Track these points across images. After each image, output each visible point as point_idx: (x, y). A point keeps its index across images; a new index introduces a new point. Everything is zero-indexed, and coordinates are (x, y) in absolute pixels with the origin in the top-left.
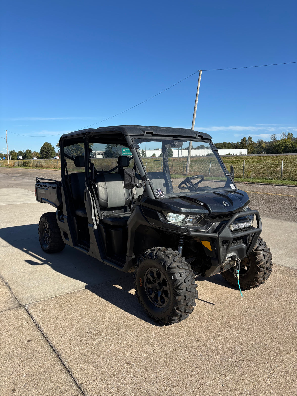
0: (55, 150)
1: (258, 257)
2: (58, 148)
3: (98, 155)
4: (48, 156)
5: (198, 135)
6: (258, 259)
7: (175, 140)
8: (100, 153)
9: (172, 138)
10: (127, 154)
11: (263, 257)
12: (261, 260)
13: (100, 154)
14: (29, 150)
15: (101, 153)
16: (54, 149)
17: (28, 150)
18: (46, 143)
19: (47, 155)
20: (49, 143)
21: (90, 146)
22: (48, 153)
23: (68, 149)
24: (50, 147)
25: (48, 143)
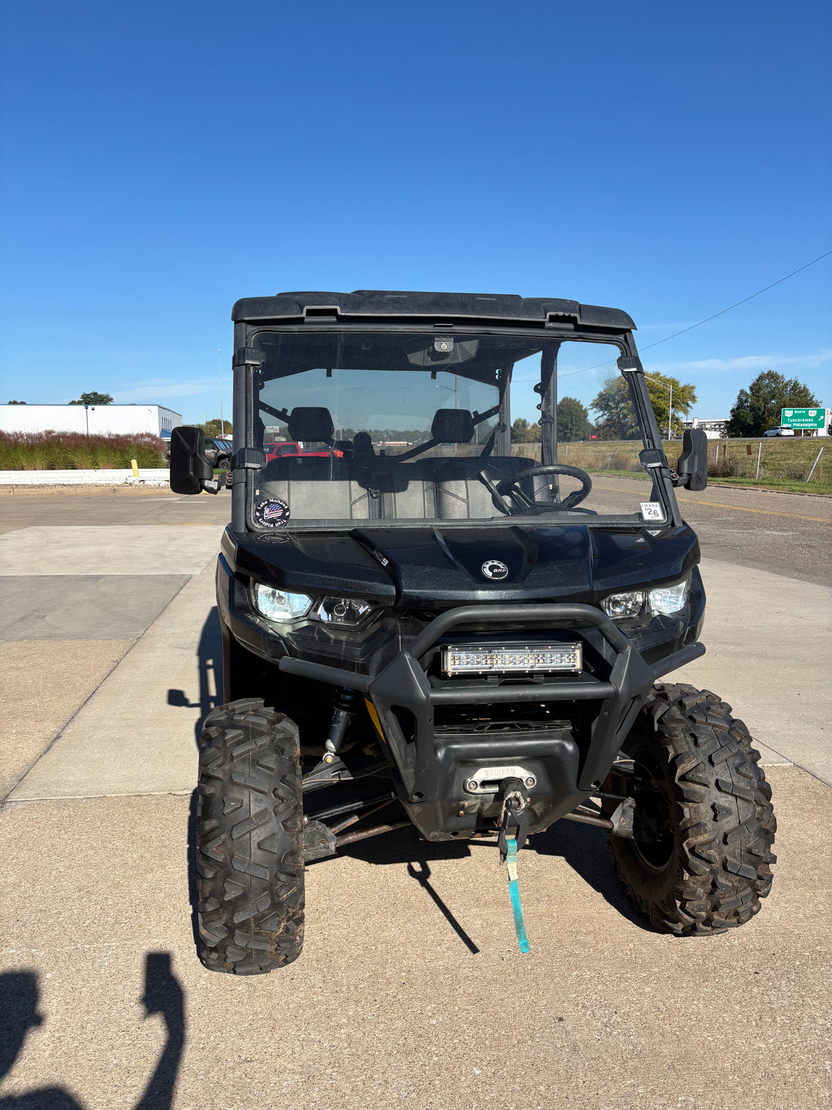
0: (588, 418)
1: (686, 810)
2: (596, 412)
3: (711, 429)
4: (568, 435)
5: (550, 316)
6: (687, 816)
7: (439, 336)
8: (715, 426)
9: (428, 328)
10: (798, 425)
11: (712, 814)
12: (698, 824)
13: (717, 427)
14: (523, 419)
15: (720, 425)
16: (586, 416)
17: (520, 419)
18: (567, 398)
19: (567, 433)
20: (575, 400)
21: (687, 404)
22: (570, 425)
23: (621, 416)
24: (576, 411)
25: (571, 399)
